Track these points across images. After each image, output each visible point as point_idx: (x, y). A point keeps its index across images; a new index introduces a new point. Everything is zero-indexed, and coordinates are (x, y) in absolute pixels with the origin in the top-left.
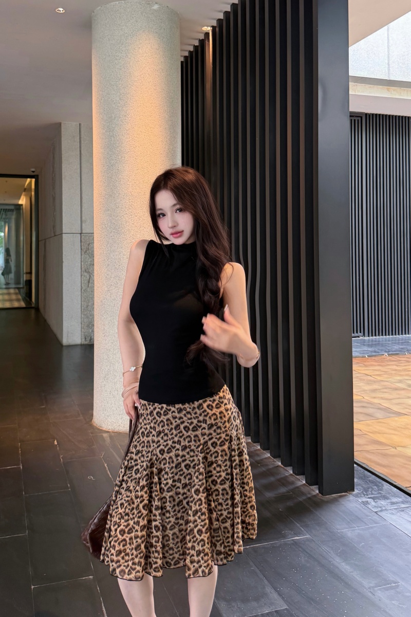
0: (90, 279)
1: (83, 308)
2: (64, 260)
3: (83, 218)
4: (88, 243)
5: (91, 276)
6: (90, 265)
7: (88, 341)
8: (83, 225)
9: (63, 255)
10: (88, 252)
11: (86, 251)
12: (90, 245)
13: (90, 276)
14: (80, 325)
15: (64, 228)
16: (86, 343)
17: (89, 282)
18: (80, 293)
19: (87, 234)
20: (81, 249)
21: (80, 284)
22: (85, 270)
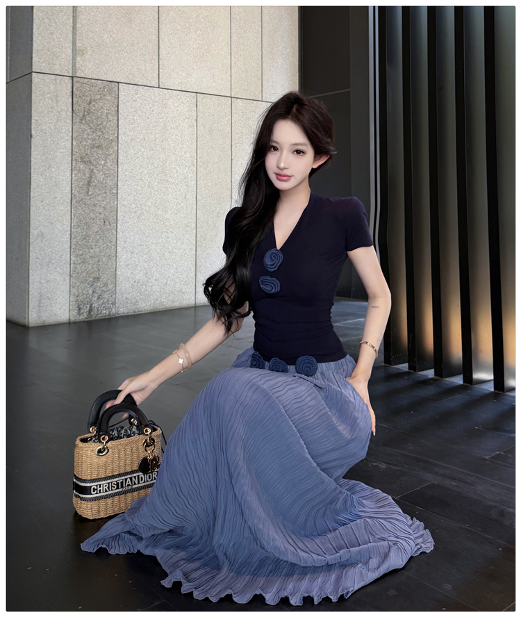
0: (91, 177)
1: (74, 241)
2: (33, 132)
3: (79, 44)
4: (89, 98)
5: (95, 171)
6: (92, 148)
7: (86, 315)
8: (78, 59)
9: (33, 121)
10: (88, 118)
11: (84, 115)
12: (93, 103)
13: (92, 172)
14: (68, 280)
15: (35, 59)
16: (82, 318)
17: (89, 183)
18: (69, 208)
19: (86, 80)
20: (73, 110)
21: (69, 189)
22: (82, 158)
